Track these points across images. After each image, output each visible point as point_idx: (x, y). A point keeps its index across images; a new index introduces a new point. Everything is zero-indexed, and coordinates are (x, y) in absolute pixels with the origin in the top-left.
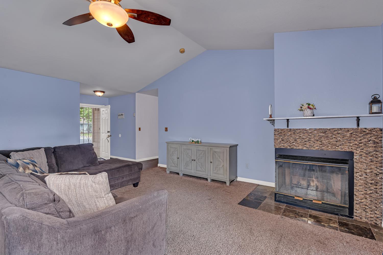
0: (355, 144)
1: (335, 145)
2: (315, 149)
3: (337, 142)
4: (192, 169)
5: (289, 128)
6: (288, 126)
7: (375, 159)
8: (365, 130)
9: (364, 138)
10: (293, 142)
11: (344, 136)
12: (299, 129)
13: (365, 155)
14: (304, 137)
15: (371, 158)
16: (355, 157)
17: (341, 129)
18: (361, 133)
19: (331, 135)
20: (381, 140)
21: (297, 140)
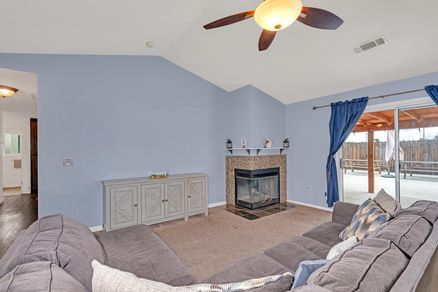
0: (280, 163)
1: (275, 164)
2: (268, 168)
3: (275, 162)
4: (161, 215)
5: (258, 155)
6: (257, 154)
9: (283, 160)
10: (260, 165)
11: (277, 159)
12: (263, 156)
13: (282, 168)
14: (265, 161)
15: (284, 169)
16: (280, 170)
17: (276, 155)
18: (282, 157)
19: (273, 159)
20: (286, 160)
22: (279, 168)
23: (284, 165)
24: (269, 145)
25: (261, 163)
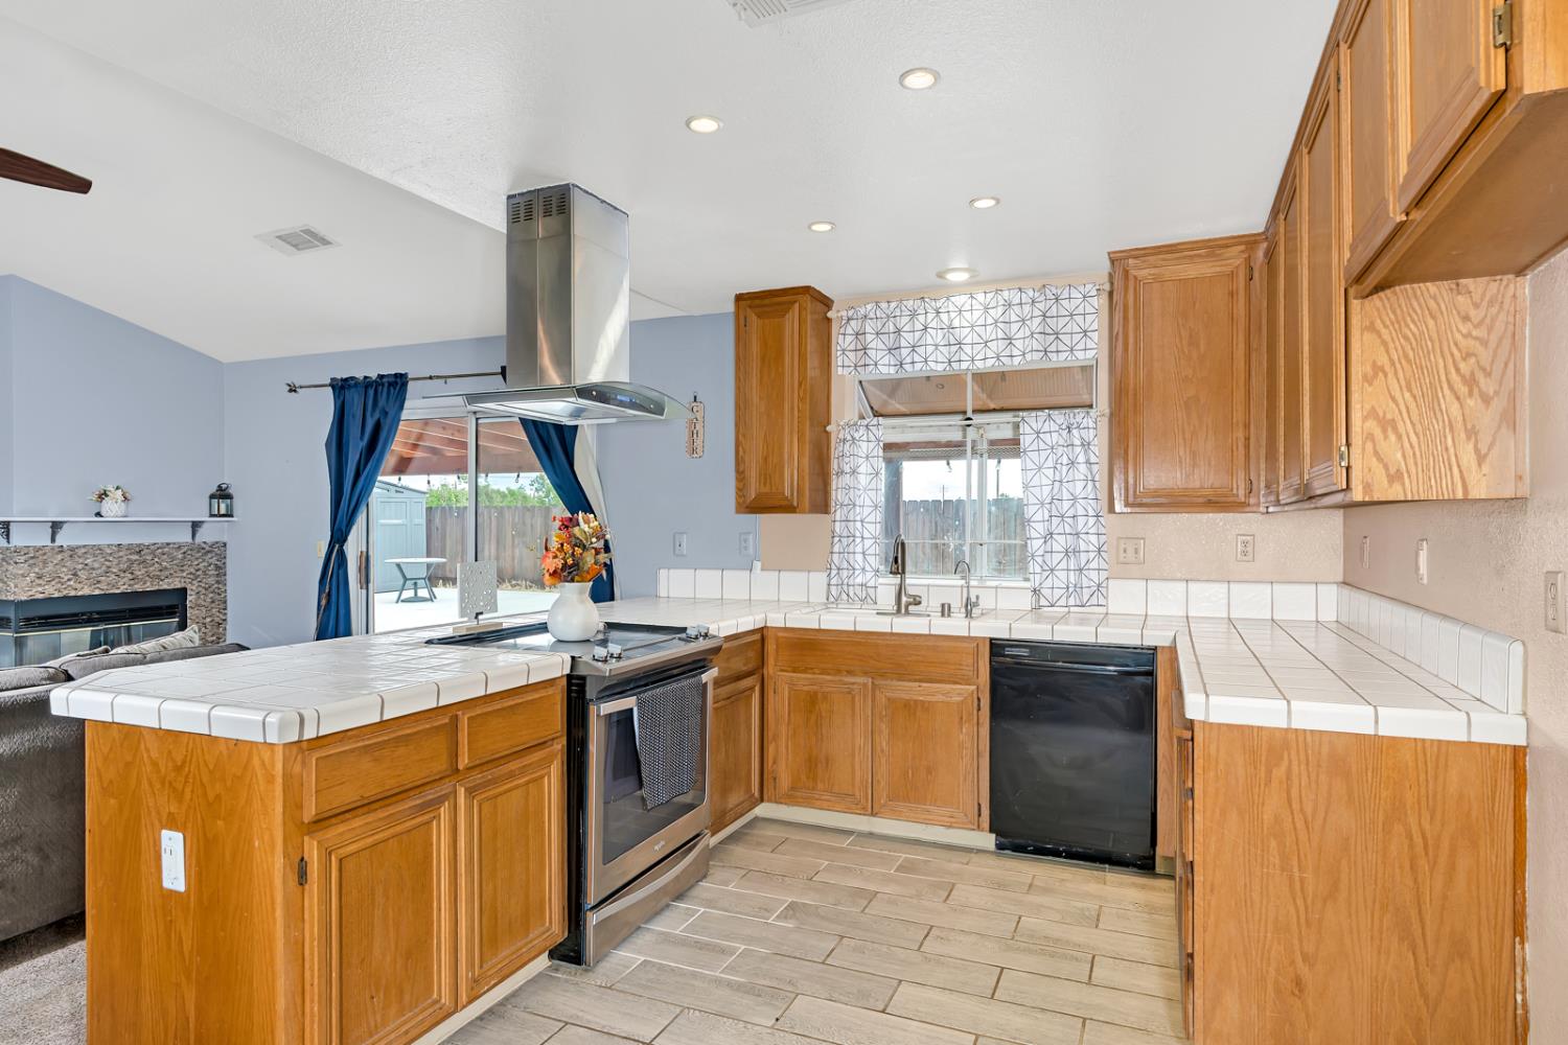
0: (191, 573)
1: (158, 577)
2: (118, 591)
3: (161, 570)
5: (58, 542)
6: (53, 540)
7: (217, 597)
8: (204, 546)
9: (204, 561)
10: (69, 580)
11: (173, 559)
12: (85, 546)
13: (204, 591)
14: (96, 565)
15: (211, 595)
16: (189, 598)
17: (168, 544)
18: (199, 552)
19: (149, 557)
20: (224, 563)
21: (79, 573)
22: (183, 592)
23: (211, 580)
24: (112, 508)
25: (75, 575)
